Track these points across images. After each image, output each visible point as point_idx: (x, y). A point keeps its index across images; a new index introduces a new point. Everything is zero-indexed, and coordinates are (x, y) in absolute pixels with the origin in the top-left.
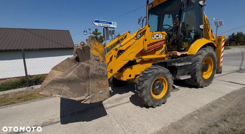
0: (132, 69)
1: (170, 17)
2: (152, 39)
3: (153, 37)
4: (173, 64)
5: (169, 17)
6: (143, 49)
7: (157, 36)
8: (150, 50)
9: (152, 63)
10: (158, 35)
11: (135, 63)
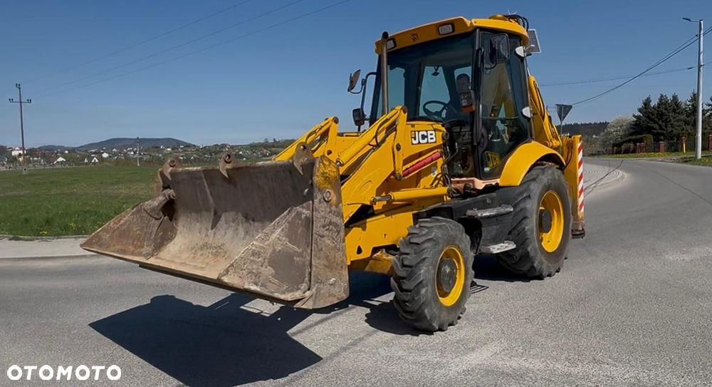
0: (364, 229)
1: (438, 73)
2: (412, 144)
3: (415, 139)
4: (469, 213)
5: (436, 74)
6: (393, 173)
7: (424, 137)
8: (409, 173)
9: (413, 210)
10: (426, 134)
11: (370, 212)
